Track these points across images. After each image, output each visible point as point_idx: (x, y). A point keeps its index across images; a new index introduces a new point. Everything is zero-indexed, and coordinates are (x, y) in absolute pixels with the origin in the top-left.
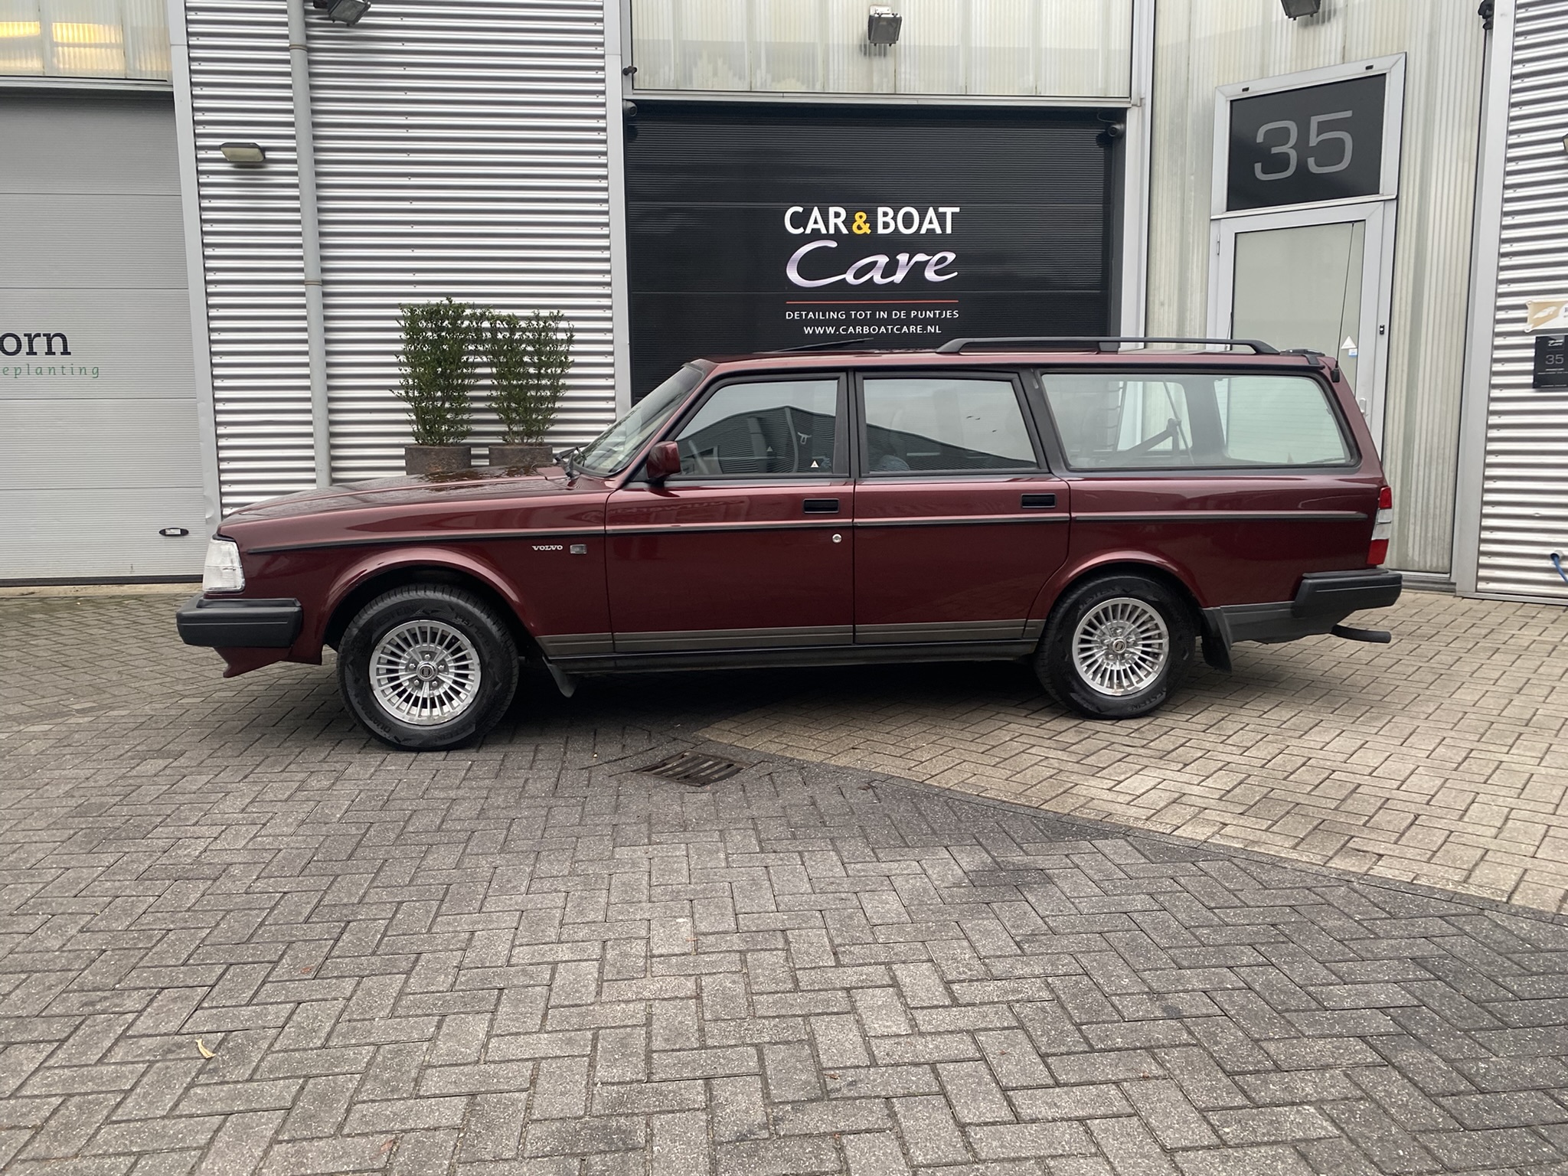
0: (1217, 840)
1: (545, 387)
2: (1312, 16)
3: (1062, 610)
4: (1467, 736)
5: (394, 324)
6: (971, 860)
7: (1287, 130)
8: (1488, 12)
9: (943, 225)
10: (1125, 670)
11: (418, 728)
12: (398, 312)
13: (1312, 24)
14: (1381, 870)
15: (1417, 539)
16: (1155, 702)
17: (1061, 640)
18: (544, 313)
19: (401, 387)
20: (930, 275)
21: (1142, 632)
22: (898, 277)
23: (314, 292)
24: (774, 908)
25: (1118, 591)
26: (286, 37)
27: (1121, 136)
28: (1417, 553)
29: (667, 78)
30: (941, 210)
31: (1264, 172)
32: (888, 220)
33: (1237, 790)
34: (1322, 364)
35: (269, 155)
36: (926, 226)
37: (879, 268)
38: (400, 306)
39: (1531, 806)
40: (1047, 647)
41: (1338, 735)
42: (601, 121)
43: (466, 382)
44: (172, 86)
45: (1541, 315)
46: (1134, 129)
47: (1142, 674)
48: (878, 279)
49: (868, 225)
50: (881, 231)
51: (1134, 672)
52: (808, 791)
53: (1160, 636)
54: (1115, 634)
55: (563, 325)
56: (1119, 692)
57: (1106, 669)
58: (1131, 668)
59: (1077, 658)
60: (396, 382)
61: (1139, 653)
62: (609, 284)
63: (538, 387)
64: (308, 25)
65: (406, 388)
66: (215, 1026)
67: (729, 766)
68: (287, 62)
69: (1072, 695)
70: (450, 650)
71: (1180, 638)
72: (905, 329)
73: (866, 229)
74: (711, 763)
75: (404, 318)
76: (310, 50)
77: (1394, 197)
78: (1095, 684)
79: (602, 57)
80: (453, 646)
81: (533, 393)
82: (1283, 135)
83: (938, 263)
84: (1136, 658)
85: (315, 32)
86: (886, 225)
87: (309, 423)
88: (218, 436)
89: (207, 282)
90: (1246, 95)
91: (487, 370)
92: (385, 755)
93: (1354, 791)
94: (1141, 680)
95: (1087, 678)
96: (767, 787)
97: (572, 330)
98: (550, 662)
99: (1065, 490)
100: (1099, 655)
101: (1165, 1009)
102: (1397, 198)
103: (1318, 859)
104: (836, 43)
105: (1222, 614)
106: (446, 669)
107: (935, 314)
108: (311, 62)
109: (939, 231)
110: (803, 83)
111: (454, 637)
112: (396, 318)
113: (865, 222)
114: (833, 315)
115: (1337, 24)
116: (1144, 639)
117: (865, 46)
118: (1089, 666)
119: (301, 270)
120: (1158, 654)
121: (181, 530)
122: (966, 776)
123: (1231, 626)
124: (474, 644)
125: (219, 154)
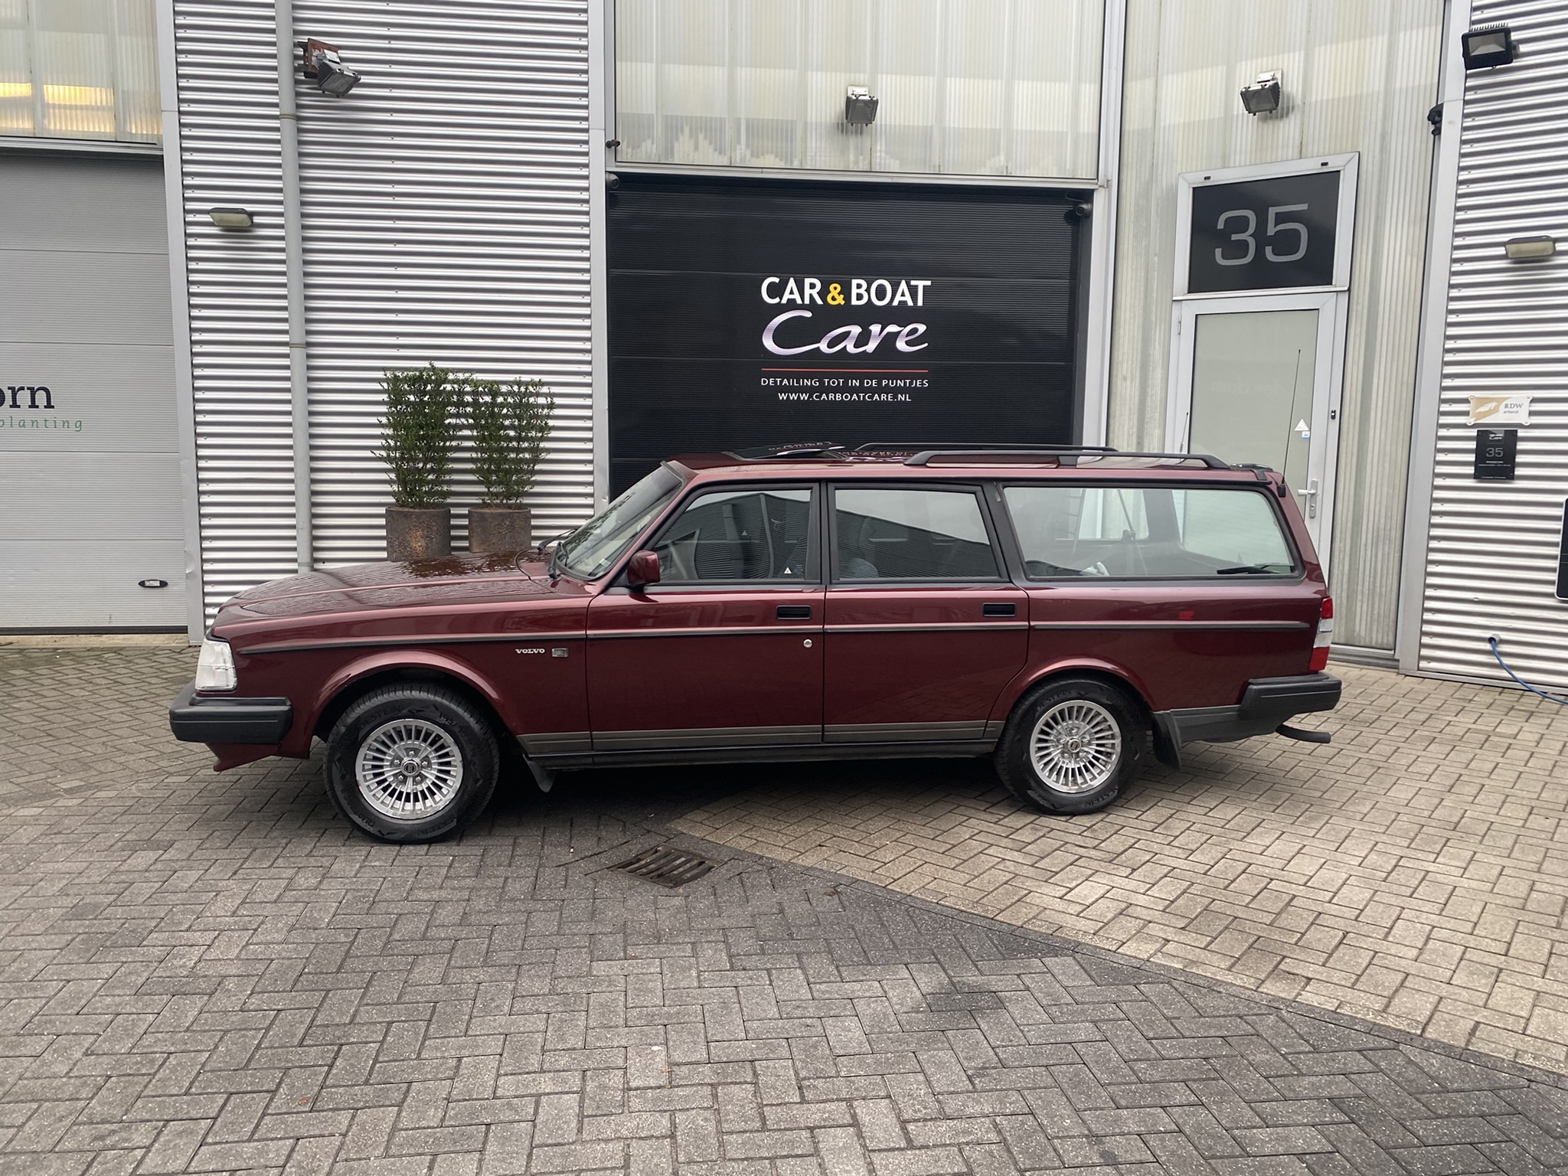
0: (1159, 959)
1: (525, 450)
2: (1271, 112)
3: (1020, 712)
4: (1398, 840)
5: (376, 386)
6: (929, 980)
7: (1246, 219)
8: (1437, 118)
9: (914, 296)
10: (1079, 769)
11: (401, 822)
12: (380, 375)
13: (1271, 118)
14: (1310, 997)
15: (1364, 615)
16: (1107, 799)
17: (1019, 740)
18: (526, 378)
19: (382, 448)
20: (901, 345)
21: (1096, 733)
22: (871, 347)
23: (299, 354)
24: (743, 1035)
25: (1074, 694)
26: (276, 105)
27: (1089, 215)
28: (1363, 627)
29: (649, 151)
30: (913, 283)
31: (1224, 257)
32: (861, 292)
33: (1181, 901)
34: (1269, 479)
35: (257, 220)
36: (898, 298)
37: (854, 337)
38: (384, 369)
39: (1452, 924)
40: (1006, 746)
41: (1277, 839)
42: (584, 193)
43: (448, 444)
44: (162, 150)
45: (1483, 409)
46: (1101, 209)
47: (1095, 772)
48: (851, 349)
49: (842, 296)
50: (854, 302)
51: (1087, 770)
52: (778, 895)
53: (1113, 737)
54: (1070, 734)
55: (545, 390)
56: (1073, 789)
57: (1061, 767)
58: (1085, 766)
59: (1034, 756)
60: (378, 443)
61: (1093, 752)
62: (589, 351)
63: (518, 450)
64: (298, 94)
65: (388, 448)
66: (220, 1164)
67: (701, 863)
68: (277, 129)
69: (1029, 792)
70: (434, 748)
71: (1132, 740)
72: (876, 397)
73: (840, 300)
74: (683, 859)
75: (387, 380)
76: (299, 119)
77: (1346, 289)
78: (1050, 782)
79: (586, 131)
80: (435, 742)
81: (513, 455)
82: (1241, 224)
83: (909, 334)
84: (1090, 756)
85: (305, 101)
86: (859, 297)
87: (291, 481)
88: (200, 493)
89: (193, 343)
90: (1208, 183)
91: (467, 433)
92: (369, 848)
93: (1288, 904)
94: (1095, 778)
95: (1043, 775)
96: (738, 892)
97: (552, 395)
98: (530, 759)
99: (1024, 599)
100: (1055, 753)
101: (1103, 1154)
102: (1349, 290)
103: (1250, 983)
104: (814, 120)
105: (1173, 717)
106: (430, 765)
107: (905, 383)
108: (300, 131)
109: (910, 303)
110: (781, 160)
111: (438, 735)
112: (379, 381)
113: (839, 294)
114: (807, 382)
115: (1295, 118)
116: (1098, 739)
117: (842, 124)
118: (1046, 764)
119: (286, 332)
120: (1111, 754)
121: (161, 582)
122: (926, 881)
123: (1181, 728)
124: (457, 742)
125: (207, 218)
